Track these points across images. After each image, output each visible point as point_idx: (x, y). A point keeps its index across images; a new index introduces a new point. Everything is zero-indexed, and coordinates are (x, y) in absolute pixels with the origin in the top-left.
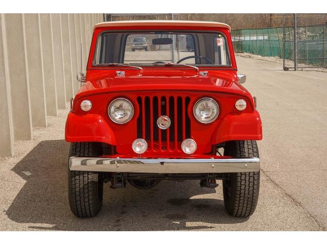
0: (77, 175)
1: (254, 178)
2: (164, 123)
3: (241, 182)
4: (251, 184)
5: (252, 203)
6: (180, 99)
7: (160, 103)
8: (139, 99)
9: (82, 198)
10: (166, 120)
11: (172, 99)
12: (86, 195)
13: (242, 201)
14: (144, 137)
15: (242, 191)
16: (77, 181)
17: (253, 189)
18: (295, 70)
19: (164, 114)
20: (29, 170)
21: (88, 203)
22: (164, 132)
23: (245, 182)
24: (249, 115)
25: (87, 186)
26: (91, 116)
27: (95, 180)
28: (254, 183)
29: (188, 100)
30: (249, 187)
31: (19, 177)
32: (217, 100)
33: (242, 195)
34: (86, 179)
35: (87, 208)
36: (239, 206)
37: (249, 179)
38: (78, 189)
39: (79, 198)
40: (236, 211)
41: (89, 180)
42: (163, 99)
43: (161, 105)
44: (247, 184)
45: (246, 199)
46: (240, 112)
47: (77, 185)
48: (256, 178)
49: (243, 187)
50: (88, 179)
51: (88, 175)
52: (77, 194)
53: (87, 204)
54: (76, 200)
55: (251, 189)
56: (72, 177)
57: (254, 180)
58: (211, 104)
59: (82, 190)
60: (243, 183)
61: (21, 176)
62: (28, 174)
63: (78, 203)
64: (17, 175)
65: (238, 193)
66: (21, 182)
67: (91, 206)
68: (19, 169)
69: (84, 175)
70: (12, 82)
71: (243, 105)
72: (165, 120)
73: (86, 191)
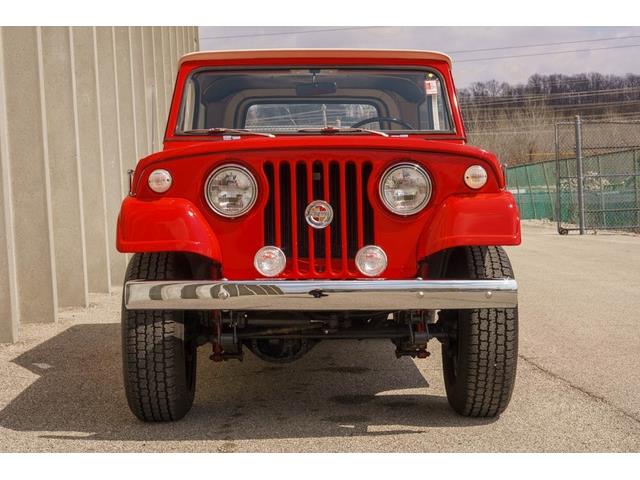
0: (141, 324)
1: (506, 326)
2: (319, 215)
3: (479, 335)
4: (501, 340)
5: (504, 380)
6: (351, 167)
7: (311, 177)
8: (268, 168)
9: (151, 373)
10: (324, 209)
11: (334, 167)
12: (160, 367)
13: (482, 377)
14: (279, 241)
15: (483, 355)
16: (141, 338)
17: (506, 350)
18: (581, 233)
19: (319, 196)
20: (46, 362)
21: (163, 384)
22: (319, 233)
23: (489, 336)
24: (494, 198)
25: (161, 347)
26: (172, 201)
27: (178, 336)
28: (506, 337)
29: (368, 168)
30: (497, 345)
31: (26, 370)
32: (426, 167)
33: (483, 363)
34: (159, 332)
35: (162, 395)
36: (477, 388)
37: (497, 329)
38: (142, 354)
39: (145, 372)
40: (471, 400)
41: (166, 335)
42: (318, 167)
43: (314, 181)
44: (492, 339)
45: (491, 372)
46: (473, 192)
47: (141, 346)
48: (510, 327)
49: (484, 346)
50: (164, 332)
51: (164, 323)
52: (142, 364)
53: (161, 386)
54: (138, 377)
55: (501, 349)
56: (130, 329)
57: (506, 330)
58: (416, 175)
59: (151, 357)
60: (484, 336)
61: (29, 369)
62: (45, 366)
63: (143, 385)
64: (21, 368)
65: (475, 357)
66: (28, 378)
67: (170, 391)
68: (25, 360)
69: (156, 324)
70: (17, 205)
71: (480, 177)
72: (322, 209)
73: (159, 358)
